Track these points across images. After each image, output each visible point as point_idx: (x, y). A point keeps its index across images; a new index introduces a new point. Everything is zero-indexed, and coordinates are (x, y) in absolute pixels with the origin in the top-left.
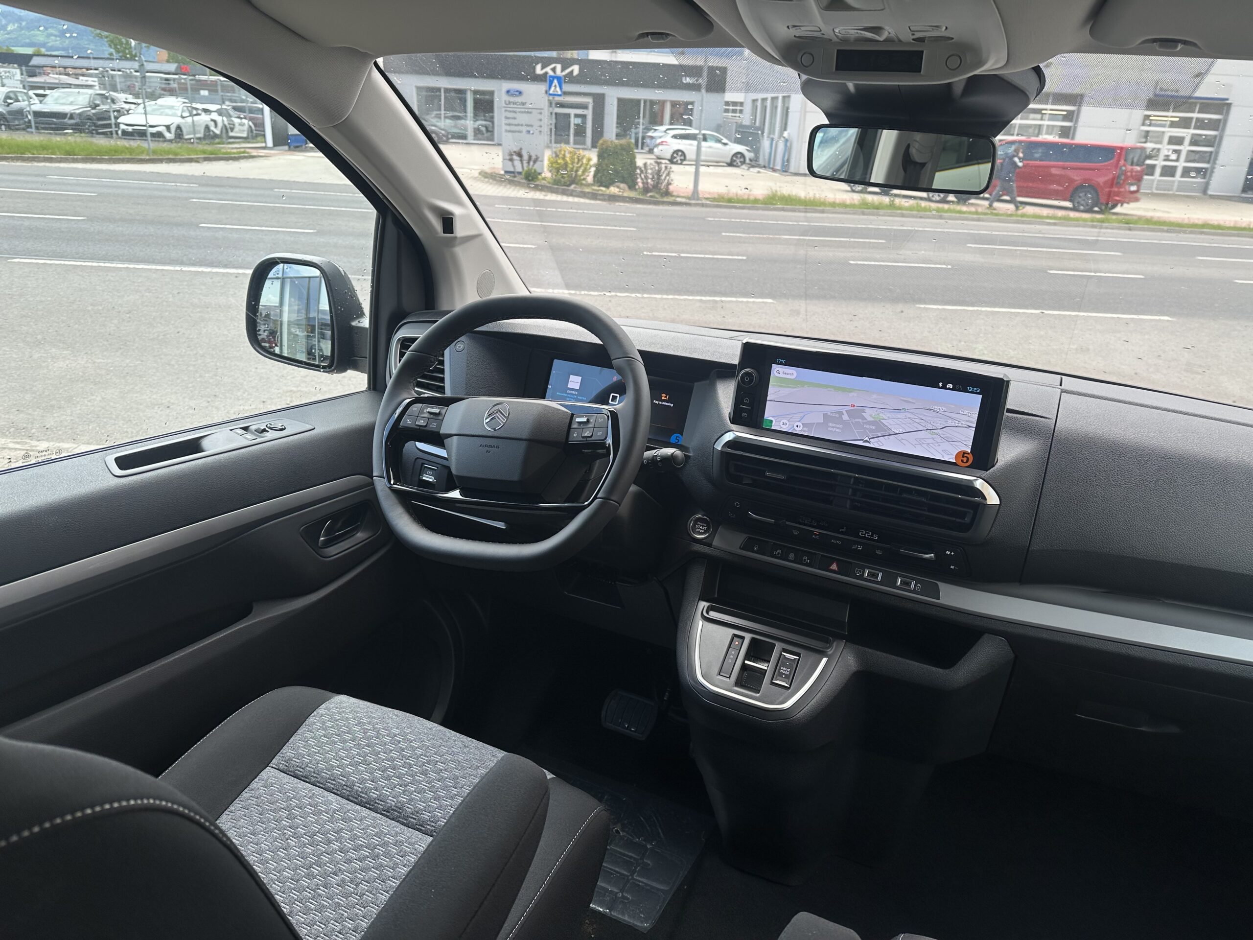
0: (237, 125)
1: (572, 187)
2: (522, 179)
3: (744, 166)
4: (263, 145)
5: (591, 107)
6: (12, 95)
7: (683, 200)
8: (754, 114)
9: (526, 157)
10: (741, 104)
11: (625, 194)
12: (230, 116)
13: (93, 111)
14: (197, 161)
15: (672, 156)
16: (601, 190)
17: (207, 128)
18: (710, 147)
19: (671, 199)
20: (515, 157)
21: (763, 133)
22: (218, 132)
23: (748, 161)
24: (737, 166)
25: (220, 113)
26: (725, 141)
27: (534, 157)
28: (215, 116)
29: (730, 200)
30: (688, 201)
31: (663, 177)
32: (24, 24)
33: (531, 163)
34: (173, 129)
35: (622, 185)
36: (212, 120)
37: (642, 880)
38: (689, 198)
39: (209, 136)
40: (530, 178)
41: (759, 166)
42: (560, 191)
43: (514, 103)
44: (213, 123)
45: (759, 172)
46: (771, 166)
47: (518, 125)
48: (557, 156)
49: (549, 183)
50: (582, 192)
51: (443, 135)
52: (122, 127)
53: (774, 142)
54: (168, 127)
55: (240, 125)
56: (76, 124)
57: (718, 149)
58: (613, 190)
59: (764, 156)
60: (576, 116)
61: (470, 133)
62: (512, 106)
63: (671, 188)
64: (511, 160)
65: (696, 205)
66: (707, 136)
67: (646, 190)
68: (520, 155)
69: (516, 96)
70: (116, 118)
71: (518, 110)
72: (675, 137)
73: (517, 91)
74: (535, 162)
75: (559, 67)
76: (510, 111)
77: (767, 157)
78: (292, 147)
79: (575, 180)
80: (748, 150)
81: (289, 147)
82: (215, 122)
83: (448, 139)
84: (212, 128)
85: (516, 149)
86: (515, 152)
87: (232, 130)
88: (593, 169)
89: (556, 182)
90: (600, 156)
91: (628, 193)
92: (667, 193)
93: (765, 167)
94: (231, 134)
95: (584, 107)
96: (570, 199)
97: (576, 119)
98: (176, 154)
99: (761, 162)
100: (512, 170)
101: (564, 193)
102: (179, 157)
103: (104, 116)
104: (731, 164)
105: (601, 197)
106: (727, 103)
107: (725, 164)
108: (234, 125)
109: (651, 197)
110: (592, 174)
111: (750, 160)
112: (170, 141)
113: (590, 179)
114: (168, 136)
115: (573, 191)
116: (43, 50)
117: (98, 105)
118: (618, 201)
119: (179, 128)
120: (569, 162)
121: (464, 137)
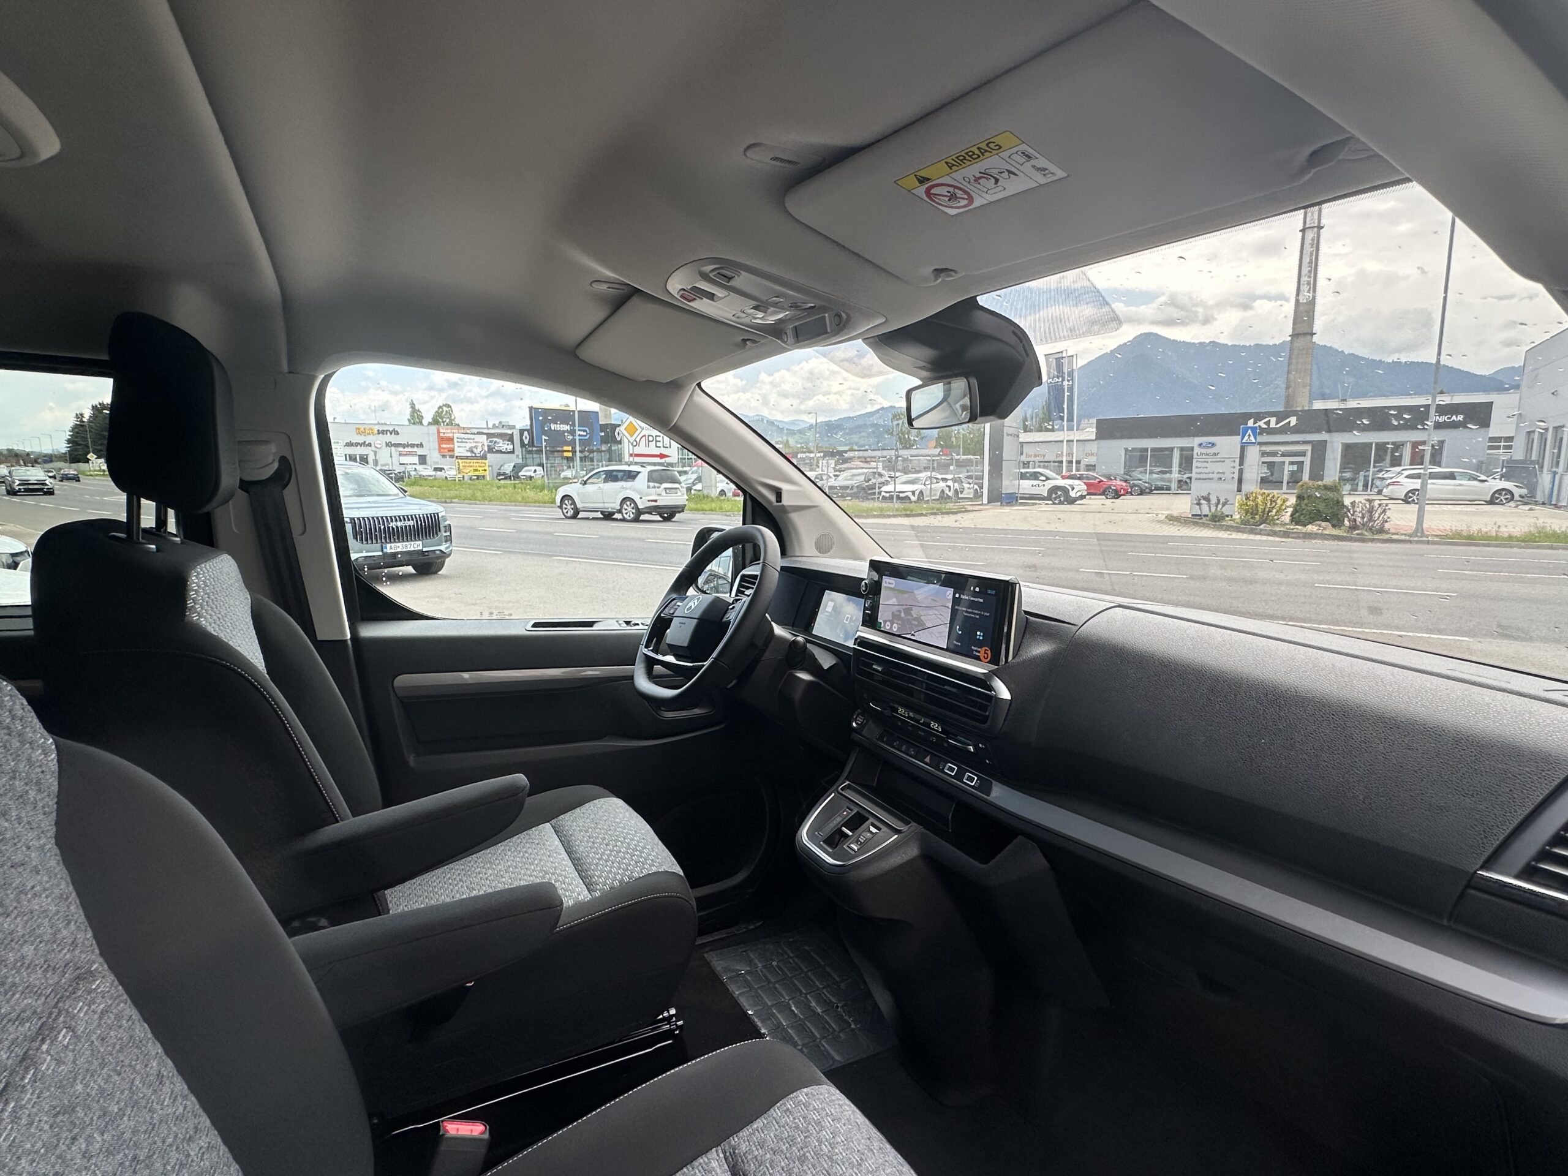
0: (966, 489)
1: (1262, 527)
2: (1207, 520)
3: (1512, 504)
4: (980, 503)
5: (1309, 454)
6: (819, 476)
7: (1403, 537)
8: (1529, 448)
9: (1214, 501)
10: (1510, 439)
11: (1327, 532)
12: (962, 482)
13: (867, 484)
14: (925, 515)
15: (1406, 495)
16: (1297, 529)
17: (943, 491)
18: (1461, 485)
19: (1385, 536)
20: (1202, 501)
21: (1542, 467)
22: (950, 494)
23: (1517, 497)
24: (1501, 504)
25: (954, 480)
26: (1483, 478)
27: (1222, 500)
28: (950, 483)
29: (1470, 537)
30: (1407, 538)
31: (1377, 515)
32: (847, 431)
33: (1220, 506)
34: (917, 493)
35: (1324, 524)
36: (947, 486)
37: (826, 1046)
38: (1410, 536)
39: (943, 497)
40: (1217, 520)
41: (1536, 503)
42: (1247, 530)
43: (1208, 455)
44: (948, 489)
45: (1531, 509)
46: (1553, 503)
47: (1209, 473)
48: (1247, 498)
49: (1237, 523)
50: (1272, 531)
51: (1147, 488)
52: (883, 494)
53: (1557, 477)
54: (913, 493)
55: (969, 488)
56: (854, 493)
57: (1475, 487)
58: (1310, 528)
59: (1544, 492)
60: (1292, 463)
61: (1174, 485)
62: (1204, 457)
63: (1387, 526)
64: (1199, 504)
65: (1418, 542)
66: (1456, 474)
67: (1354, 527)
68: (1207, 499)
69: (1211, 447)
70: (880, 488)
71: (1210, 460)
72: (1408, 477)
73: (1210, 443)
74: (1224, 505)
75: (1273, 420)
76: (1201, 462)
77: (1547, 491)
78: (1004, 503)
79: (1266, 519)
80: (1517, 486)
81: (1001, 503)
82: (949, 487)
83: (1151, 490)
84: (947, 491)
85: (1205, 494)
86: (1202, 497)
87: (962, 492)
88: (1290, 510)
89: (1244, 522)
90: (1300, 498)
91: (1331, 531)
92: (1381, 531)
93: (1544, 504)
94: (960, 496)
95: (1303, 454)
96: (1258, 537)
97: (1291, 466)
98: (912, 511)
99: (1539, 497)
100: (1199, 513)
101: (1251, 532)
102: (914, 513)
103: (873, 487)
104: (1491, 502)
105: (1293, 535)
106: (1492, 439)
107: (1483, 503)
108: (964, 489)
109: (1358, 534)
110: (1289, 514)
111: (1521, 496)
112: (915, 502)
113: (1286, 517)
114: (913, 499)
115: (1261, 530)
116: (855, 448)
117: (870, 480)
118: (1315, 539)
119: (921, 492)
120: (1261, 503)
121: (1169, 489)
